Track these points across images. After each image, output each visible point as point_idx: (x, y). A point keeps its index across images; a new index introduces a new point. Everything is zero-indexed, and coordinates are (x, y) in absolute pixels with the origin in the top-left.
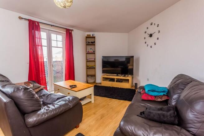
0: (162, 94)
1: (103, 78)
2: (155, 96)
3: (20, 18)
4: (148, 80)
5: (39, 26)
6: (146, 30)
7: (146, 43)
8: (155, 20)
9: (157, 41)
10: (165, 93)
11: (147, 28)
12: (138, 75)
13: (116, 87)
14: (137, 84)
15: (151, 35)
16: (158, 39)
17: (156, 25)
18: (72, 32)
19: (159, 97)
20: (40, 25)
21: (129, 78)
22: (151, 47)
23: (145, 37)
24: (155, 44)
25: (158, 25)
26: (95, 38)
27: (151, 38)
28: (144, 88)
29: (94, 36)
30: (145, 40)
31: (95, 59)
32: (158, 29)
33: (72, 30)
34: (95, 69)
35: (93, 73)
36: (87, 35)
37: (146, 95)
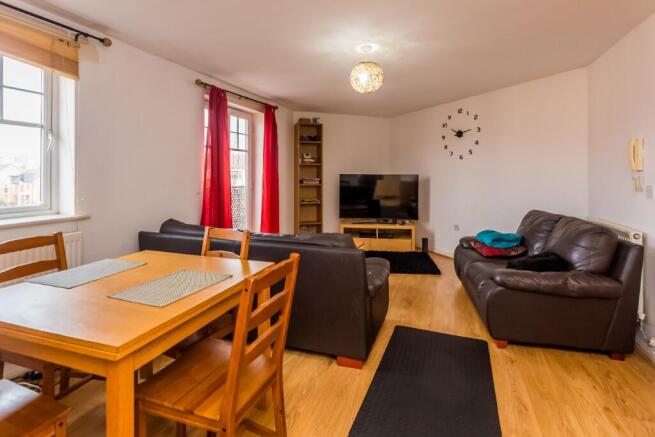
0: (515, 244)
2: (506, 249)
3: (199, 83)
4: (457, 228)
5: (226, 100)
6: (447, 121)
7: (446, 147)
8: (471, 104)
9: (475, 148)
11: (450, 117)
12: (427, 219)
14: (428, 240)
15: (460, 134)
16: (477, 143)
17: (472, 116)
18: (276, 112)
19: (512, 248)
20: (228, 97)
22: (461, 158)
23: (444, 134)
24: (471, 152)
25: (476, 117)
26: (319, 128)
27: (461, 138)
28: (475, 241)
29: (320, 122)
30: (445, 142)
31: (321, 182)
32: (477, 124)
33: (275, 108)
34: (319, 207)
35: (315, 219)
36: (301, 120)
37: (490, 249)
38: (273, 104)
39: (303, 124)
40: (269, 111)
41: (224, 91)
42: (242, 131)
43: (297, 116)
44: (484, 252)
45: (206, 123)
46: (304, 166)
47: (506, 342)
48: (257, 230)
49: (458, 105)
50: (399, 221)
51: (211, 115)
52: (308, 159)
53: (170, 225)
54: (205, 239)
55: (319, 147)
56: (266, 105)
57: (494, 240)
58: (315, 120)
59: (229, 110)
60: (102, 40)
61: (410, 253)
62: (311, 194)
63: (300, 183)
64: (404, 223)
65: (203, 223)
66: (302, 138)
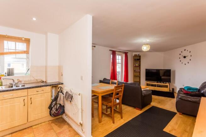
1: (147, 84)
2: (192, 92)
7: (180, 61)
8: (188, 48)
9: (190, 61)
10: (197, 91)
11: (182, 52)
12: (174, 83)
13: (157, 90)
14: (174, 89)
15: (185, 57)
16: (190, 60)
17: (189, 52)
21: (167, 84)
22: (185, 64)
23: (180, 57)
24: (188, 63)
25: (190, 52)
26: (140, 56)
27: (185, 58)
28: (183, 89)
29: (140, 55)
30: (180, 60)
31: (140, 71)
32: (190, 54)
33: (128, 53)
34: (140, 77)
35: (139, 80)
36: (135, 55)
37: (186, 91)
38: (127, 52)
39: (135, 56)
40: (126, 54)
41: (115, 51)
42: (119, 59)
43: (134, 54)
44: (184, 92)
45: (111, 58)
46: (135, 66)
47: (182, 113)
48: (123, 81)
49: (185, 48)
50: (165, 83)
51: (112, 56)
52: (137, 65)
53: (105, 79)
54: (111, 82)
55: (140, 61)
56: (125, 52)
57: (188, 89)
58: (139, 55)
59: (116, 54)
60: (94, 46)
61: (167, 92)
62: (138, 74)
63: (135, 71)
64: (166, 83)
65: (111, 79)
66: (135, 59)
